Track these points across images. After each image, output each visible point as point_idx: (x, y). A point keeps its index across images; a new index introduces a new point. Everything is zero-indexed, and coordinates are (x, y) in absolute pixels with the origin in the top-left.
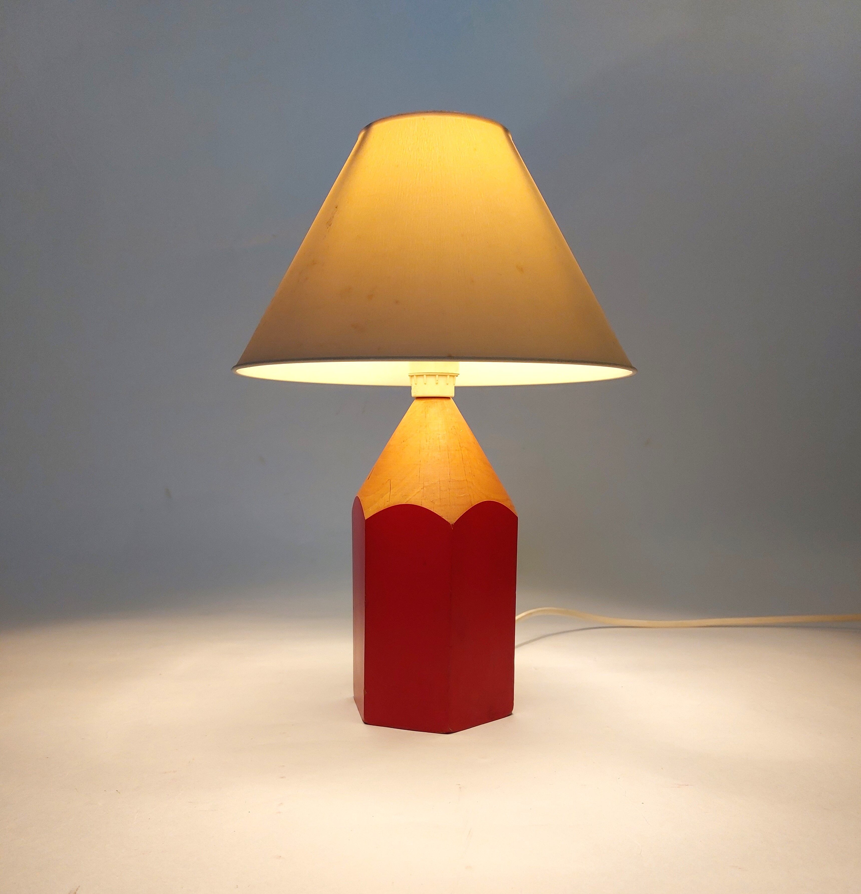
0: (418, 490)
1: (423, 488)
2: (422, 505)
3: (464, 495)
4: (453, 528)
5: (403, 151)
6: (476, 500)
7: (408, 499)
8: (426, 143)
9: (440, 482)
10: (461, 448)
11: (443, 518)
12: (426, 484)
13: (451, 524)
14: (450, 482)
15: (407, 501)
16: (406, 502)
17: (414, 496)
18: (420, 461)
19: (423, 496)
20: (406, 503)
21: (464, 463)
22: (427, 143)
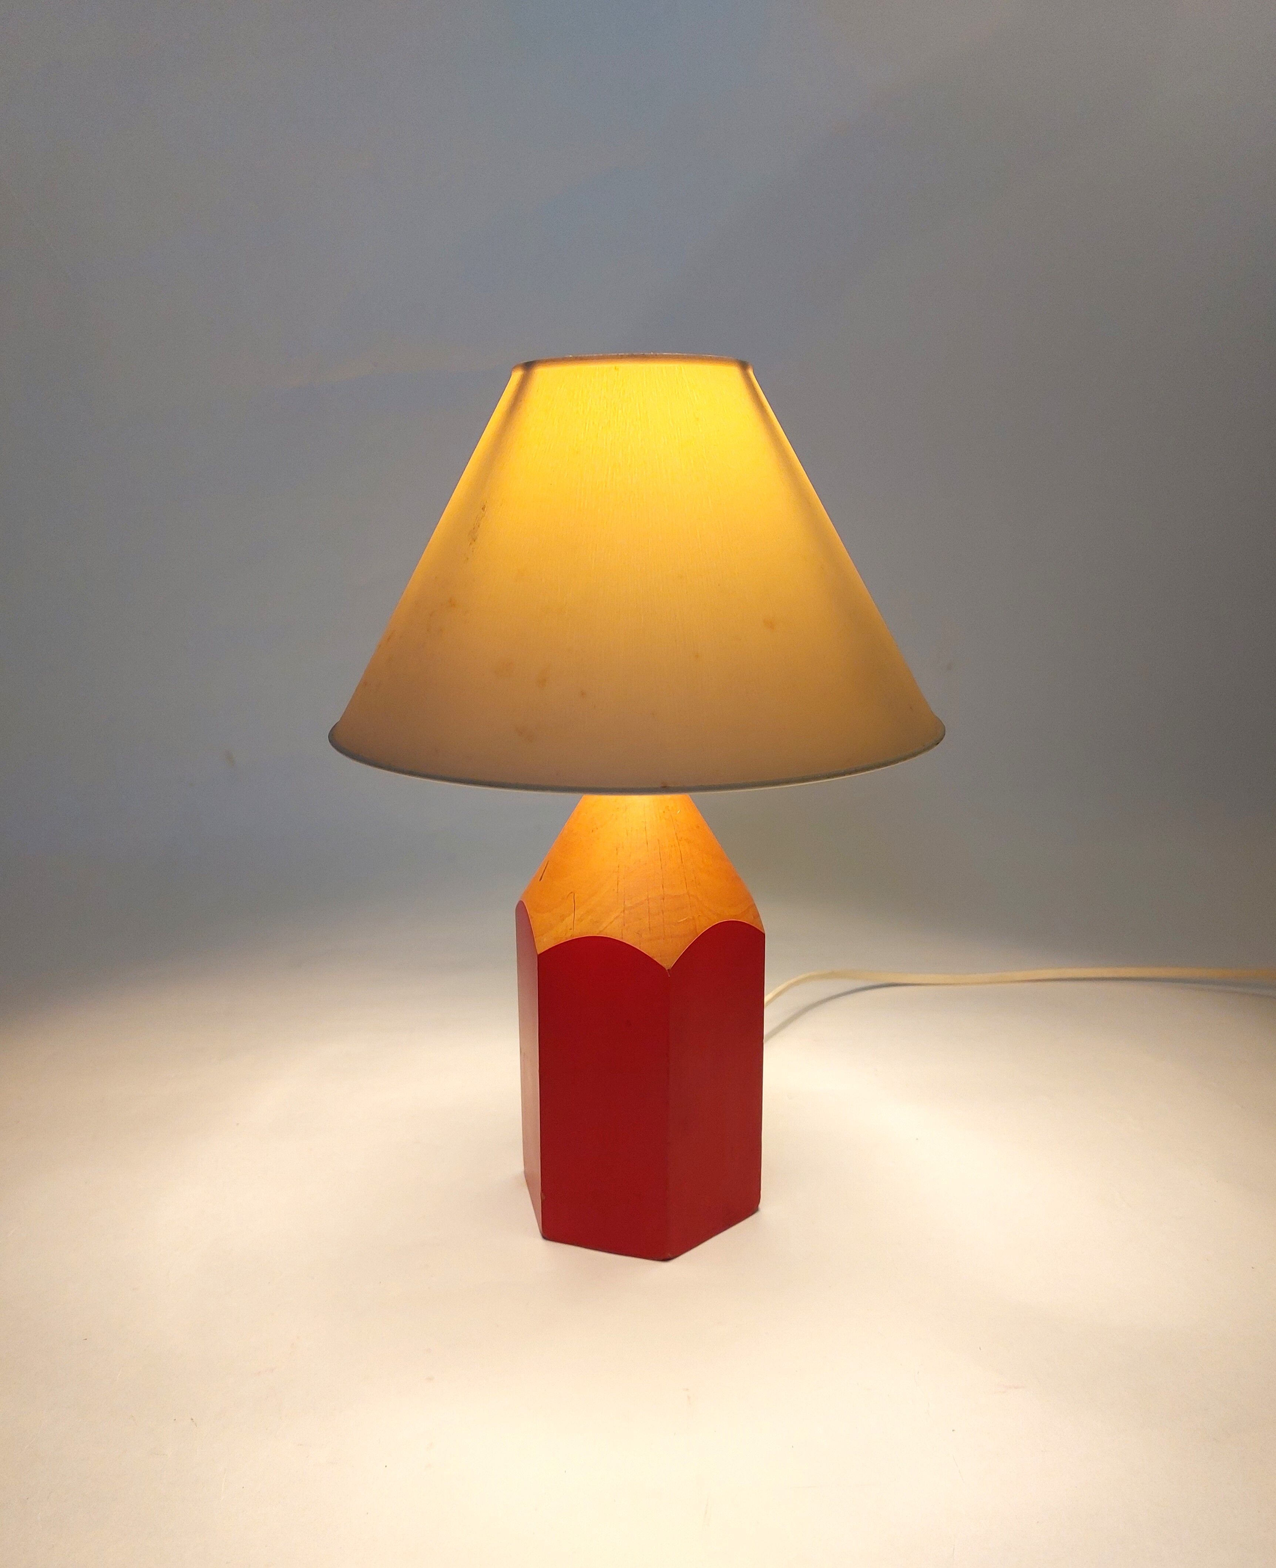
0: (617, 914)
1: (624, 911)
2: (622, 938)
3: (685, 919)
4: (670, 975)
5: (586, 426)
6: (704, 925)
7: (601, 929)
8: (620, 412)
9: (648, 900)
10: (679, 842)
11: (655, 959)
12: (628, 904)
13: (667, 969)
14: (663, 899)
15: (600, 932)
16: (598, 932)
17: (611, 923)
18: (619, 867)
19: (624, 925)
20: (598, 934)
21: (683, 866)
22: (622, 412)
